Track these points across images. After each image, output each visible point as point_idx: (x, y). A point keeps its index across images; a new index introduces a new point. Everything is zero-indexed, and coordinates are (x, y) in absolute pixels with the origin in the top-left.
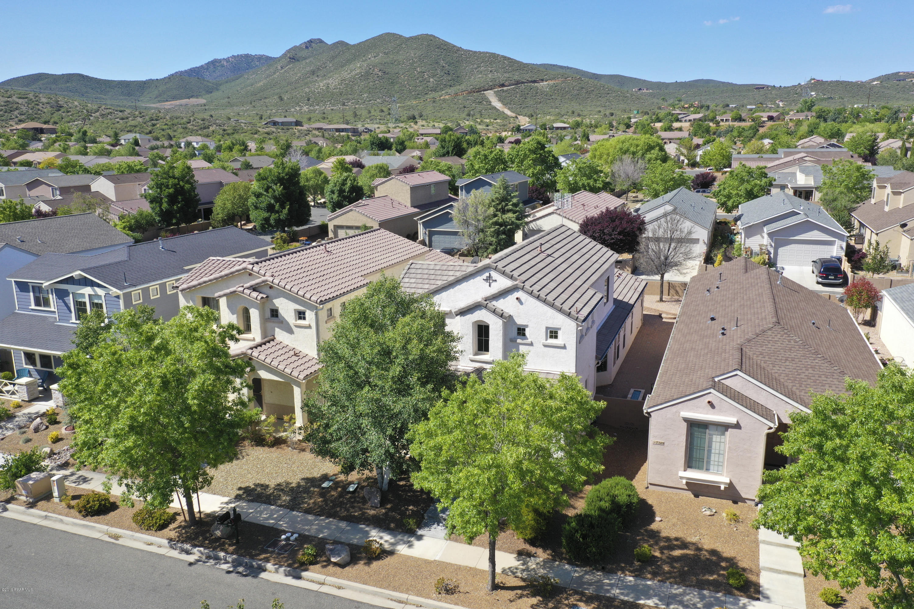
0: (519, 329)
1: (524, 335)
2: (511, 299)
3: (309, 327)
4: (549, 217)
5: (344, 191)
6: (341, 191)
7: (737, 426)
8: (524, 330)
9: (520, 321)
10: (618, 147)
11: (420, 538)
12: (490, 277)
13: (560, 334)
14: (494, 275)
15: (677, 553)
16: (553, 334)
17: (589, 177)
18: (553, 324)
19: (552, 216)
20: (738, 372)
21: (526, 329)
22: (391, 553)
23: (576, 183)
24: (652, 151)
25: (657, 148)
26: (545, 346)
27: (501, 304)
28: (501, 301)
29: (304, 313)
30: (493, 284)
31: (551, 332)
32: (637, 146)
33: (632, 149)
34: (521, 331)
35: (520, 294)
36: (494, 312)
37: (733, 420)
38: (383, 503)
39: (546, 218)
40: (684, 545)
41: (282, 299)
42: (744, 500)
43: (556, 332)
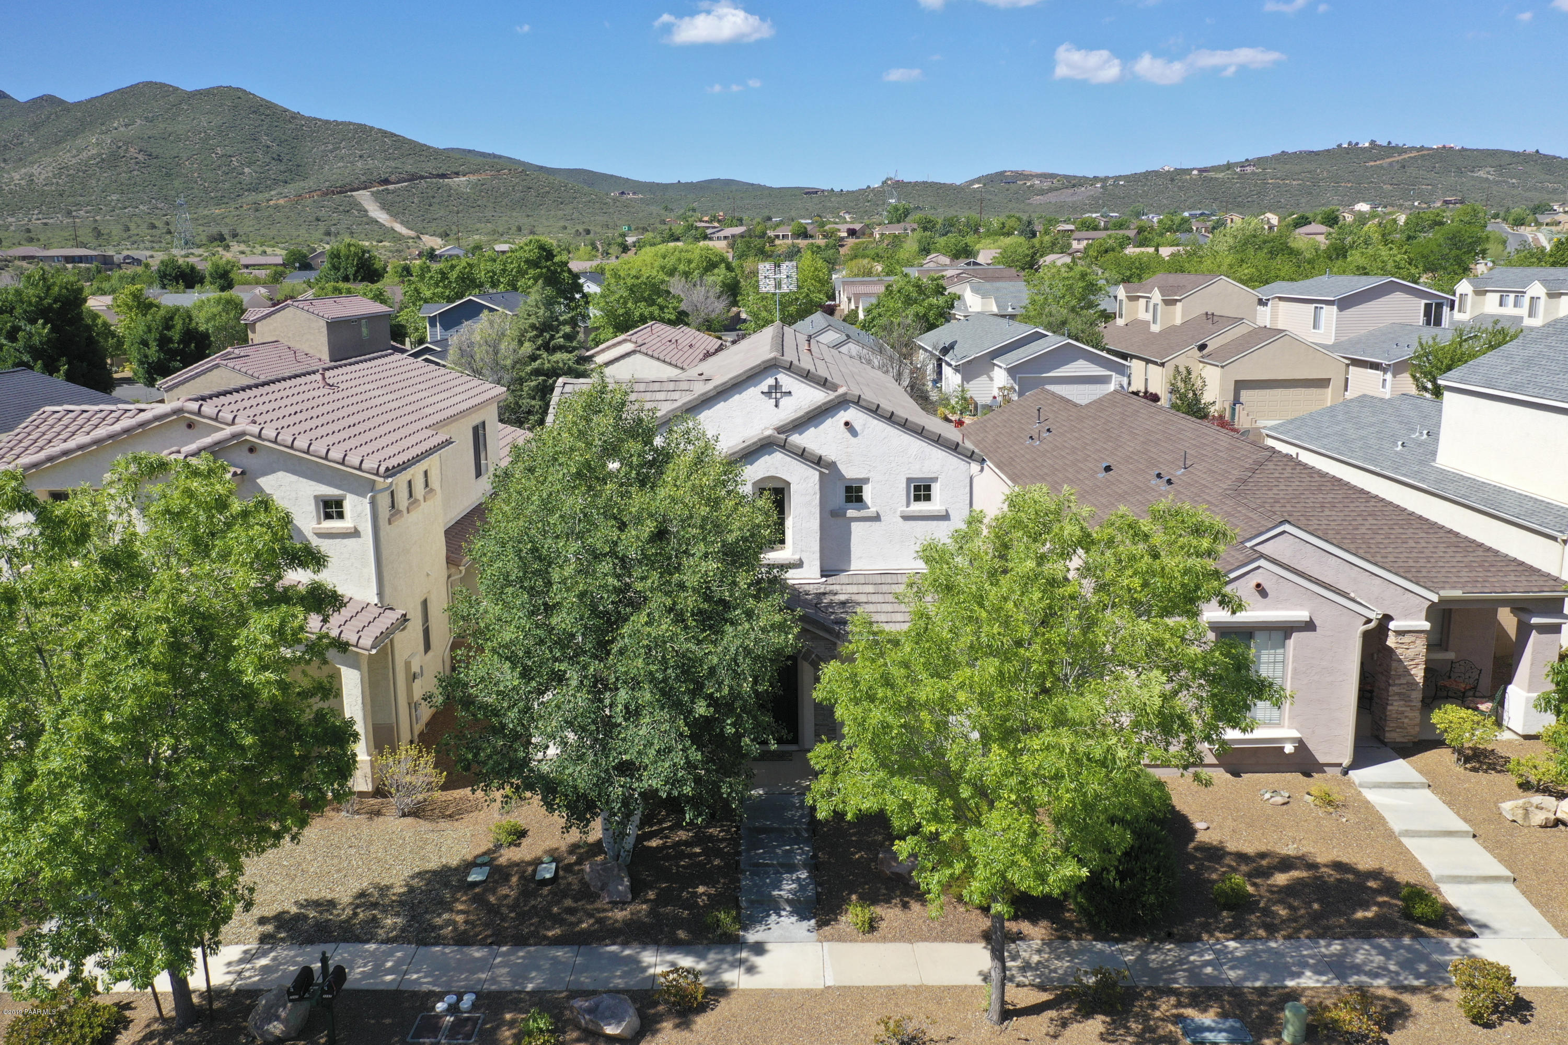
0: (849, 489)
1: (859, 499)
2: (833, 425)
3: (355, 533)
4: (627, 360)
5: (170, 340)
6: (163, 342)
7: (1309, 626)
8: (860, 489)
9: (850, 472)
10: (656, 264)
11: (759, 949)
12: (776, 387)
13: (936, 489)
14: (786, 381)
15: (1281, 879)
16: (922, 491)
17: (652, 303)
18: (920, 472)
19: (633, 357)
20: (1287, 527)
21: (865, 487)
22: (721, 991)
23: (628, 313)
24: (716, 271)
25: (723, 265)
26: (906, 518)
27: (809, 439)
28: (811, 432)
29: (339, 503)
30: (784, 402)
31: (917, 488)
32: (690, 262)
33: (681, 267)
34: (854, 494)
35: (851, 414)
36: (802, 455)
37: (1302, 615)
38: (637, 890)
39: (622, 362)
40: (1286, 864)
41: (281, 474)
42: (1320, 768)
43: (928, 488)
